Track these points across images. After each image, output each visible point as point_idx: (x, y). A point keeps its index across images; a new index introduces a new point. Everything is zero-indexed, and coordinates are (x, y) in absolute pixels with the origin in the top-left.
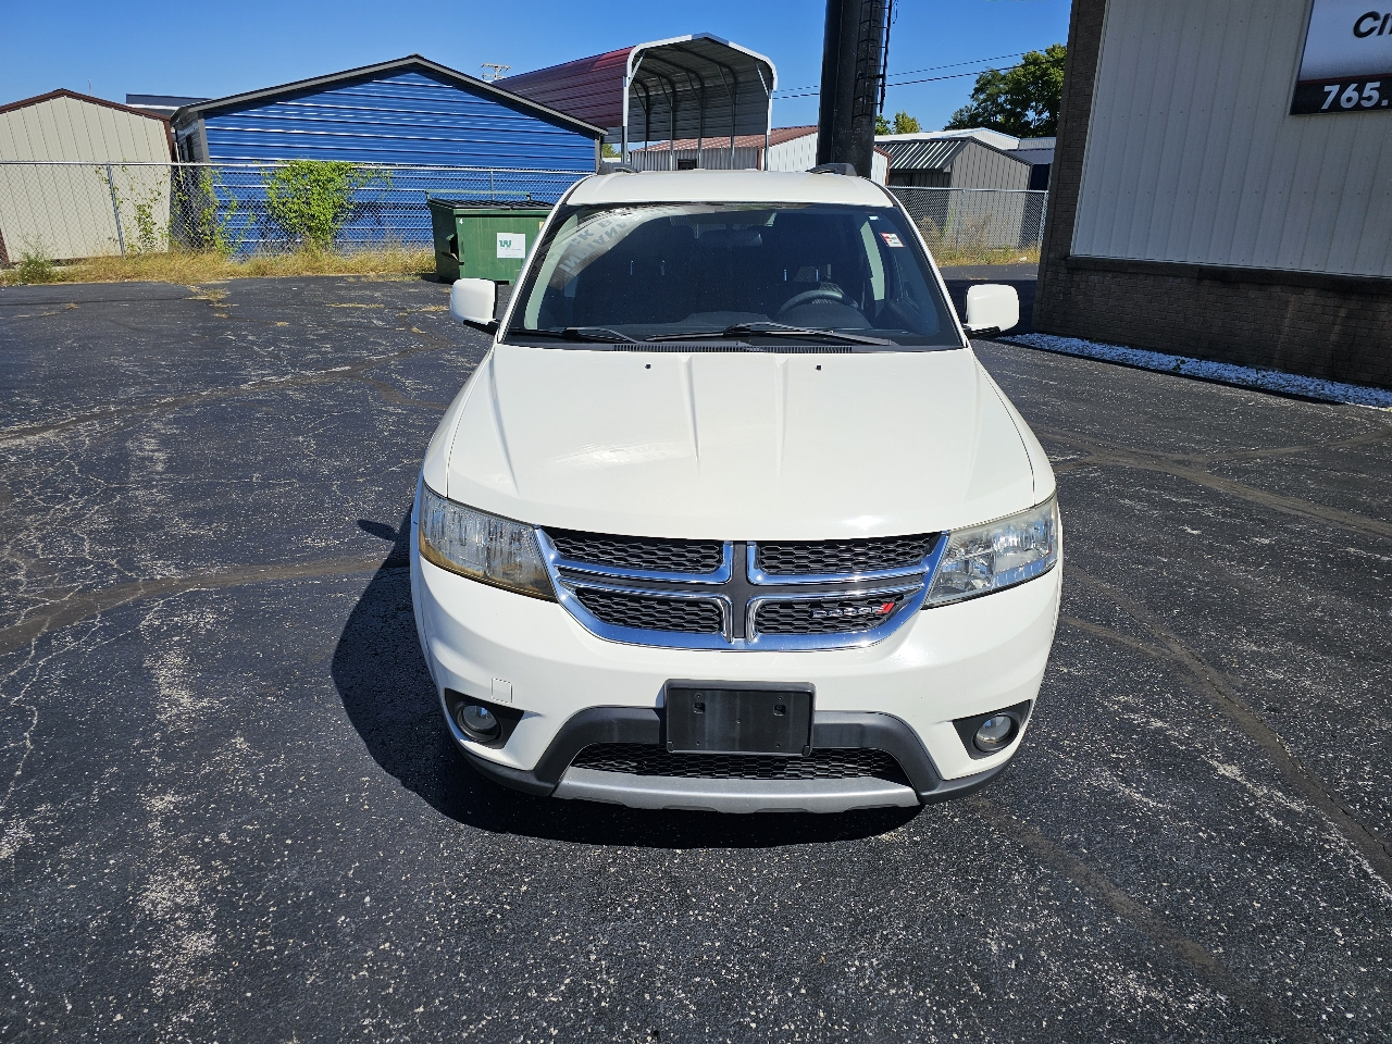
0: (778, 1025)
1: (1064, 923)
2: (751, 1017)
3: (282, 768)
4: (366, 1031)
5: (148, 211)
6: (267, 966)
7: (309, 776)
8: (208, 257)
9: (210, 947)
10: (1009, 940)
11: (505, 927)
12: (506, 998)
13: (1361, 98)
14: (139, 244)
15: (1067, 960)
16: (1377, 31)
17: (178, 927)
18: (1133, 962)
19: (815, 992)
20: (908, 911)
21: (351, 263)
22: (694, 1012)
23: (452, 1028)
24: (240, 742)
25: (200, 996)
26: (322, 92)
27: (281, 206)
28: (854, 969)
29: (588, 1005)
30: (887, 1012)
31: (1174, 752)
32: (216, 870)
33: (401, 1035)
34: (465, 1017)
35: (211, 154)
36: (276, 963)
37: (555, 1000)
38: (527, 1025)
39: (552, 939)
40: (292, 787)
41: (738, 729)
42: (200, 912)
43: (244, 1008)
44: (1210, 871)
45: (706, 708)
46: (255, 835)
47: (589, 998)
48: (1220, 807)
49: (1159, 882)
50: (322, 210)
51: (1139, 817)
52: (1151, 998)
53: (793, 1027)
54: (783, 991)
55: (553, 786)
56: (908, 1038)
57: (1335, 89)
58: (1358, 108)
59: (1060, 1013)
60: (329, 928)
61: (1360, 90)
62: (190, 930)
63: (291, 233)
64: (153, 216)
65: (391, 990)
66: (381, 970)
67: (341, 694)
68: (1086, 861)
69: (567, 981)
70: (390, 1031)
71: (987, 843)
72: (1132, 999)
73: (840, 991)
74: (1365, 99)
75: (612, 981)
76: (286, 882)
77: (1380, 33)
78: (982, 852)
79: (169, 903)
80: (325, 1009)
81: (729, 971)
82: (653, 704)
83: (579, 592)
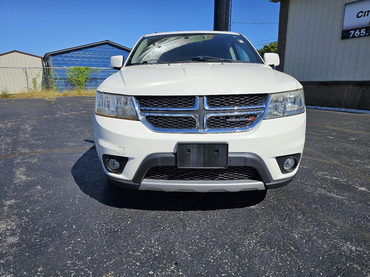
0: (221, 261)
1: (320, 229)
2: (211, 258)
3: (51, 193)
4: (68, 265)
5: (35, 79)
6: (36, 246)
7: (60, 195)
8: (51, 92)
9: (16, 241)
10: (301, 234)
11: (122, 233)
12: (121, 254)
13: (360, 34)
14: (33, 89)
15: (324, 239)
16: (363, 16)
17: (6, 235)
18: (348, 239)
19: (234, 250)
20: (263, 227)
21: (89, 93)
22: (190, 257)
23: (100, 263)
24: (39, 187)
25: (9, 255)
26: (82, 49)
27: (71, 78)
28: (247, 243)
29: (151, 255)
30: (261, 256)
31: (342, 185)
32: (23, 219)
33: (81, 266)
34: (105, 260)
35: (53, 65)
36: (39, 245)
37: (139, 254)
38: (128, 262)
39: (138, 236)
40: (54, 198)
41: (202, 158)
42: (15, 231)
43: (24, 258)
44: (366, 214)
45: (191, 151)
46: (38, 210)
47: (151, 253)
48: (363, 198)
49: (349, 217)
50: (82, 79)
51: (337, 201)
52: (358, 250)
53: (227, 261)
54: (222, 250)
55: (139, 184)
56: (271, 264)
57: (353, 32)
58: (360, 36)
59: (326, 255)
60: (59, 235)
61: (360, 31)
62: (10, 236)
63: (73, 85)
64: (37, 81)
65: (79, 252)
66: (76, 246)
67: (73, 176)
68: (323, 212)
69: (144, 248)
70: (77, 265)
71: (287, 208)
72: (351, 250)
73: (243, 250)
74: (361, 34)
75: (160, 248)
76: (47, 222)
77: (364, 16)
78: (286, 210)
79: (5, 228)
80: (54, 258)
81: (202, 244)
82: (172, 151)
83: (147, 117)
